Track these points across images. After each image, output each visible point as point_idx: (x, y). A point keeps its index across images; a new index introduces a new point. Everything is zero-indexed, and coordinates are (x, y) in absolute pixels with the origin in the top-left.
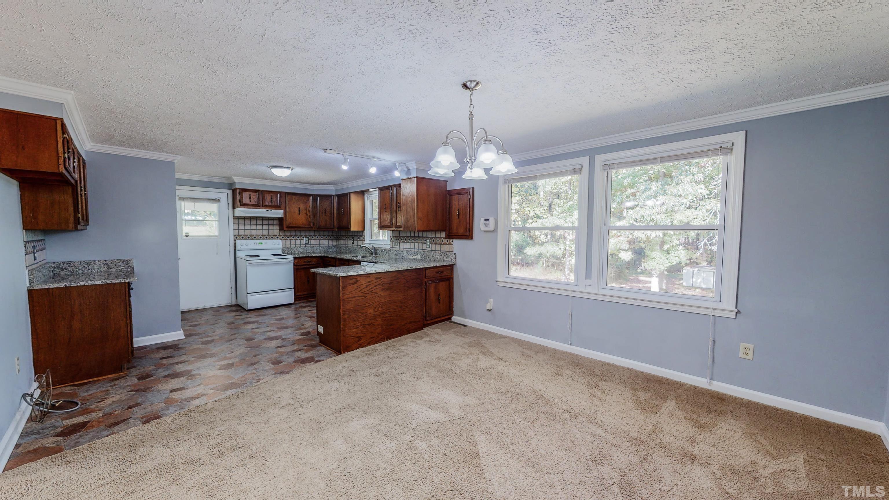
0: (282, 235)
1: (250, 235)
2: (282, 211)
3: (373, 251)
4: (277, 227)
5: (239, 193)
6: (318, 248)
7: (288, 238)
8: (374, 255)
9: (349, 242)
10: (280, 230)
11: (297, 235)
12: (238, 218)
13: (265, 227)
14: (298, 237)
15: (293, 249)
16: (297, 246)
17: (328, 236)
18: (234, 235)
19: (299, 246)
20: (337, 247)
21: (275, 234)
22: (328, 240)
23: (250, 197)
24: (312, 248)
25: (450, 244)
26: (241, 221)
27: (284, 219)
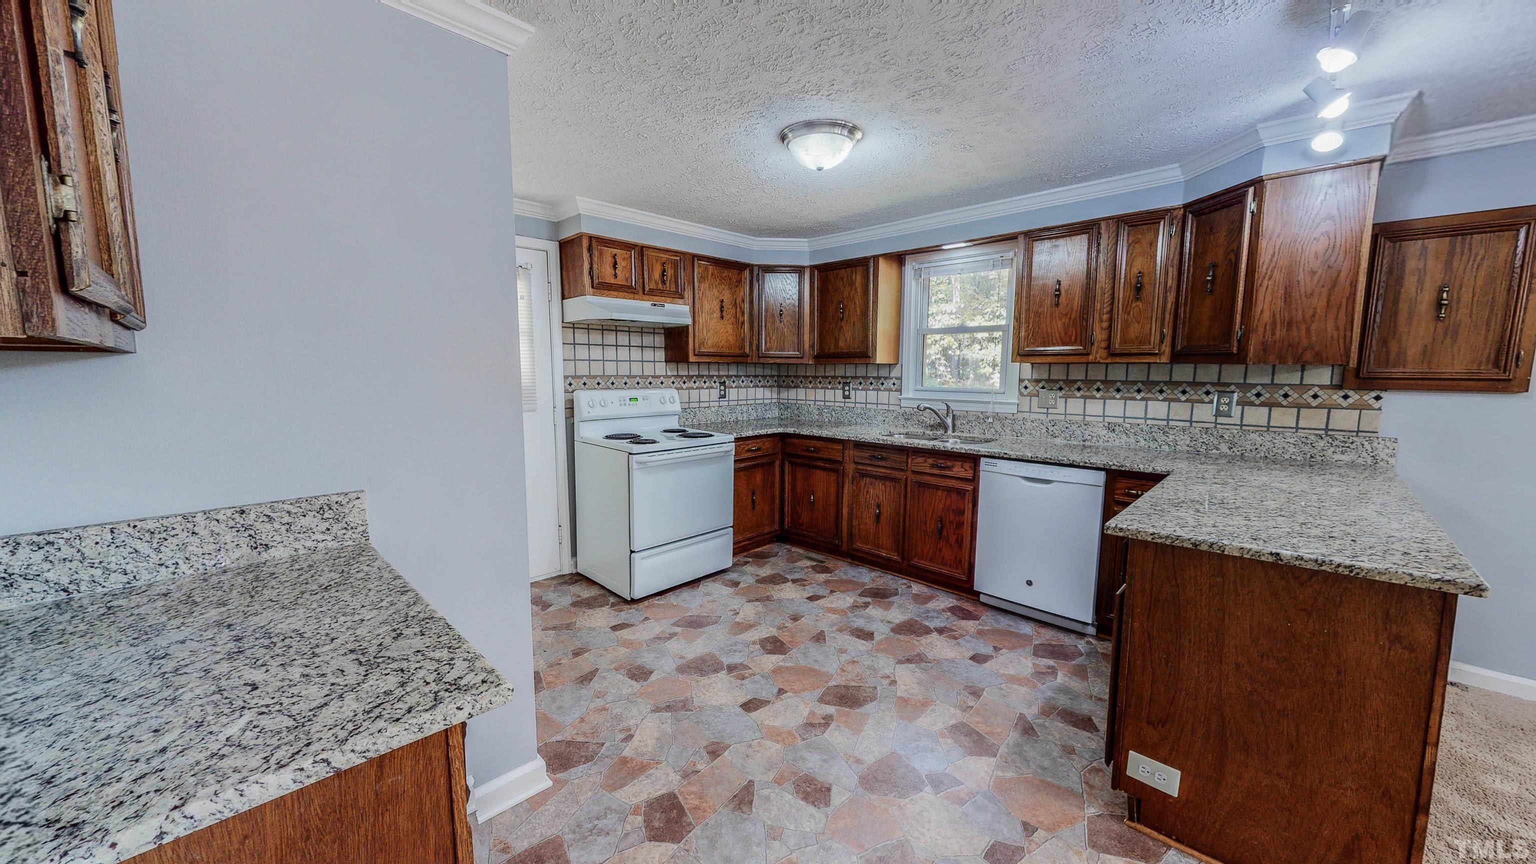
0: (670, 377)
1: (603, 376)
2: (687, 309)
4: (661, 355)
5: (589, 250)
6: (745, 408)
7: (685, 383)
10: (666, 361)
11: (703, 376)
12: (574, 326)
13: (636, 354)
14: (705, 382)
15: (695, 414)
17: (764, 377)
18: (566, 377)
19: (707, 405)
20: (783, 406)
21: (657, 373)
22: (762, 389)
23: (615, 263)
24: (732, 410)
26: (581, 337)
27: (691, 329)
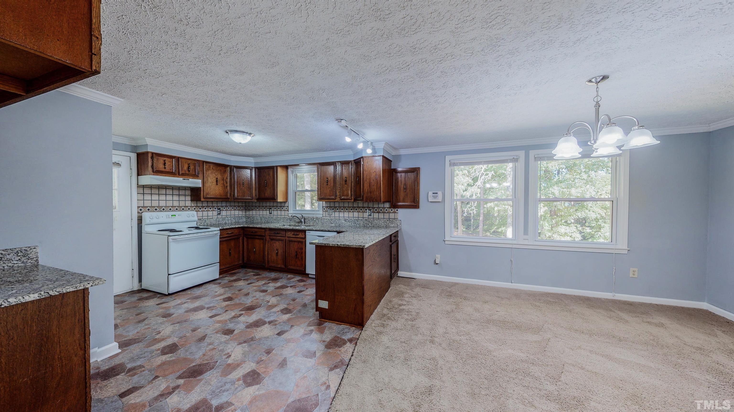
0: (193, 207)
1: (159, 207)
2: (200, 181)
3: (303, 220)
4: (189, 198)
5: (152, 158)
6: (230, 218)
7: (200, 209)
8: (303, 224)
9: (266, 213)
10: (191, 200)
11: (209, 206)
12: (144, 187)
13: (176, 198)
14: (210, 209)
15: (205, 221)
16: (209, 217)
17: (239, 206)
18: (138, 207)
19: (211, 217)
20: (246, 217)
21: (187, 205)
22: (238, 211)
23: (165, 163)
24: (224, 219)
25: (394, 212)
26: (147, 191)
27: (202, 189)
